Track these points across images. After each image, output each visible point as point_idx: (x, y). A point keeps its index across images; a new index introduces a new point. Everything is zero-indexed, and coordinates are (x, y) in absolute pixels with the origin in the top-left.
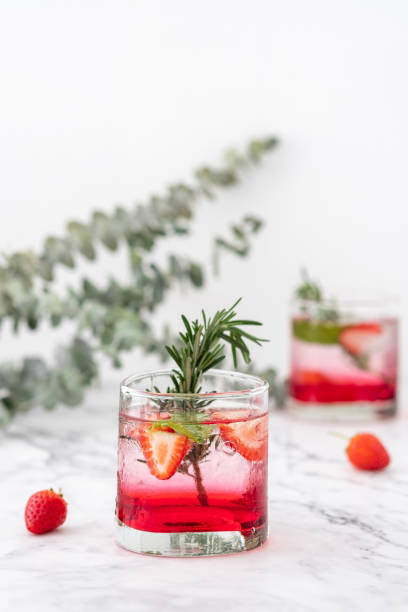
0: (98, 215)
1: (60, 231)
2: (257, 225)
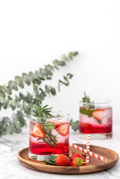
0: (24, 74)
1: (13, 79)
2: (71, 76)
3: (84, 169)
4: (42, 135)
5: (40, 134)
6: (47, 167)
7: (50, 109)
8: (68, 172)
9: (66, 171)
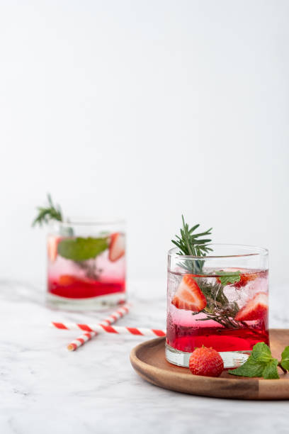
3: (271, 388)
4: (198, 303)
5: (192, 300)
6: (179, 378)
7: (207, 233)
8: (228, 393)
9: (225, 391)
